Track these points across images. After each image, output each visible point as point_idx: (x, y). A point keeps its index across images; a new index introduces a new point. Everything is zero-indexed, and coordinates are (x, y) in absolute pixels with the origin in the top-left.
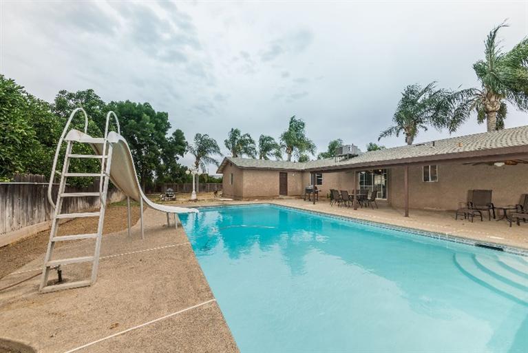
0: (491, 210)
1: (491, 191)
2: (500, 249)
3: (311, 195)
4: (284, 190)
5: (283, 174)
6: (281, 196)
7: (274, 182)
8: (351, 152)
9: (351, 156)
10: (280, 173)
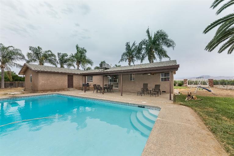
0: (147, 91)
1: (147, 84)
2: (144, 107)
3: (86, 87)
4: (70, 85)
5: (70, 76)
6: (68, 89)
7: (64, 81)
8: (106, 66)
9: (106, 69)
10: (68, 75)
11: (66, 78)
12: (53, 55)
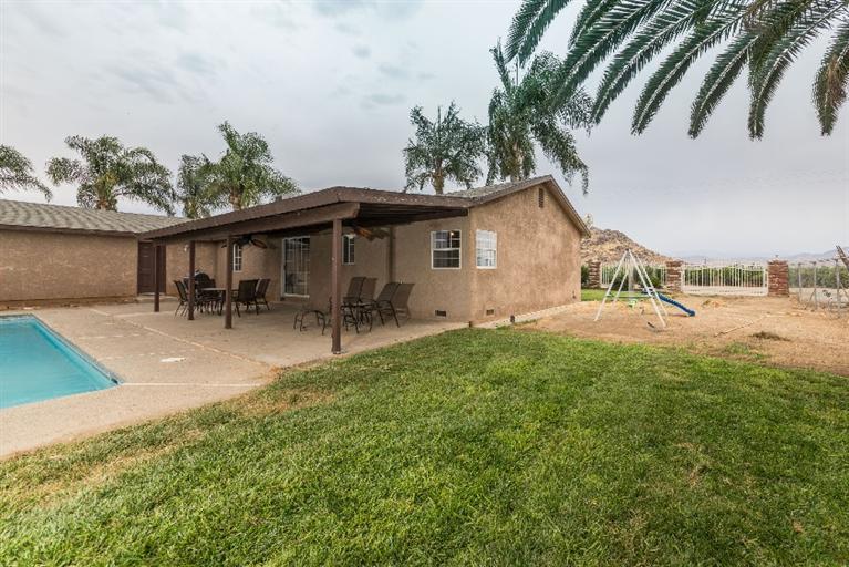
10: (140, 243)
11: (131, 254)
12: (154, 167)
